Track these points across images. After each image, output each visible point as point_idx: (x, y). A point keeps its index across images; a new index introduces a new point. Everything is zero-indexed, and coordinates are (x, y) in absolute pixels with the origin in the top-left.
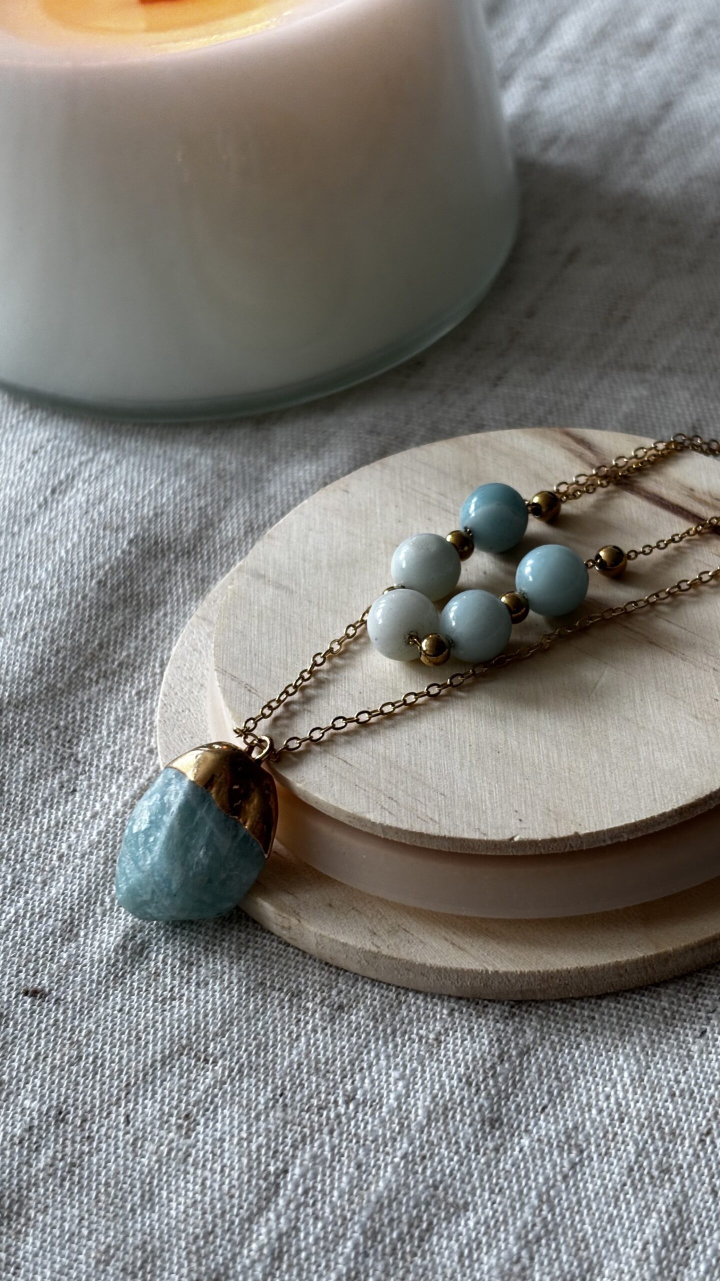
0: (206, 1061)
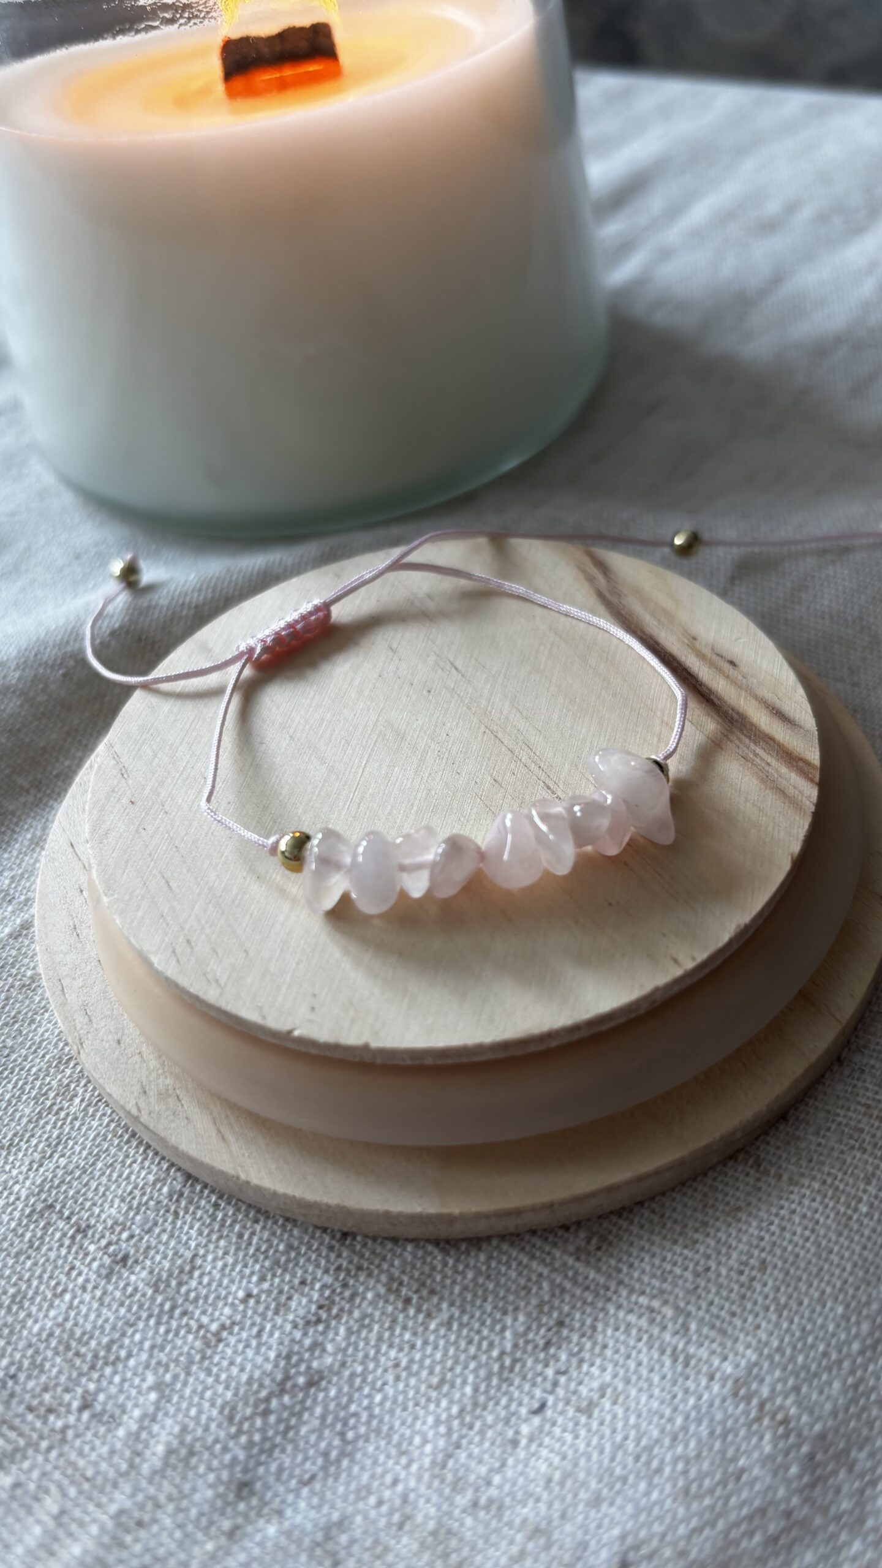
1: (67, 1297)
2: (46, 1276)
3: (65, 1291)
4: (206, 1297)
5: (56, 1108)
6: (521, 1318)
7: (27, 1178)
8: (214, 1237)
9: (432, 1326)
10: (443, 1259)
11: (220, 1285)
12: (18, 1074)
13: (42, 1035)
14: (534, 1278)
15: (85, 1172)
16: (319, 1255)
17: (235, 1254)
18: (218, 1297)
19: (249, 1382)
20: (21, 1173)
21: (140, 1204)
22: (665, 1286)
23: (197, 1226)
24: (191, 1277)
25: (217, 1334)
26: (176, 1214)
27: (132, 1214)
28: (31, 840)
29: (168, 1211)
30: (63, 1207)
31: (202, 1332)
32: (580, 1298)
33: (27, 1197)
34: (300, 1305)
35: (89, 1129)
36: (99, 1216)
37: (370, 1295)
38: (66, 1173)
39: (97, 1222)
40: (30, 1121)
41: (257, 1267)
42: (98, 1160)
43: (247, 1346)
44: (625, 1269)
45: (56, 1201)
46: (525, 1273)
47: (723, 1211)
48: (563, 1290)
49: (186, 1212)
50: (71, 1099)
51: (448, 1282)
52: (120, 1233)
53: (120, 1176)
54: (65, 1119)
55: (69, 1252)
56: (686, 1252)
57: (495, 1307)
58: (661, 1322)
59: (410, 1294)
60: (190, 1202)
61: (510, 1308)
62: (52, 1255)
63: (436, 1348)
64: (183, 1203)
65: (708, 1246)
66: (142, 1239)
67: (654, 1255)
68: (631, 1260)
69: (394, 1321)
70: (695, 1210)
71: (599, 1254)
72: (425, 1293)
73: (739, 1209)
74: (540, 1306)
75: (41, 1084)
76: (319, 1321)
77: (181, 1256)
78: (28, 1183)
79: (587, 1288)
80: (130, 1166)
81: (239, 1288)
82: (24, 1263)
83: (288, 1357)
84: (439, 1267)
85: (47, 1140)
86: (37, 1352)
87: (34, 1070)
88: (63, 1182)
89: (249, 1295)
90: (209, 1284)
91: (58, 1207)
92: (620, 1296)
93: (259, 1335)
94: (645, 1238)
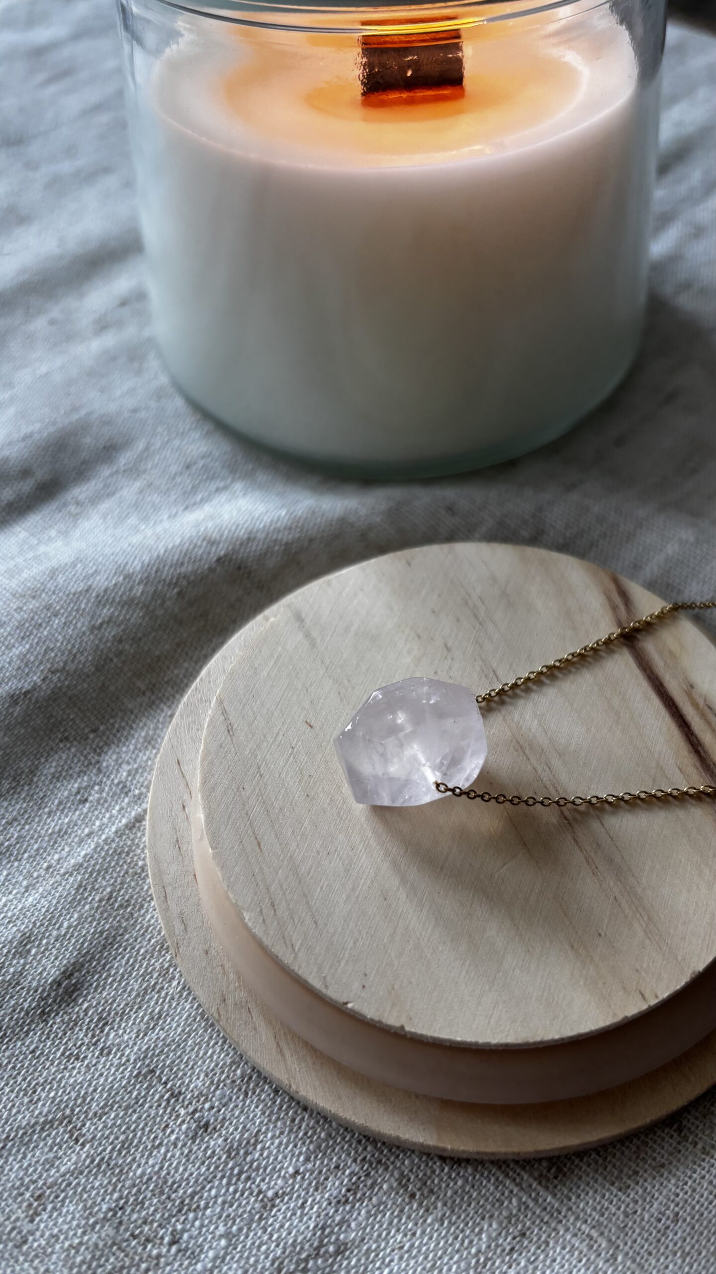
0: (77, 1141)
1: (163, 1150)
2: (147, 1129)
3: (161, 1144)
4: (265, 1169)
5: (158, 987)
6: (495, 1225)
7: (135, 1044)
8: (274, 1118)
9: (429, 1221)
10: (441, 1165)
11: (276, 1159)
12: (130, 952)
13: (149, 921)
14: (507, 1194)
15: (179, 1046)
16: (350, 1146)
17: (288, 1135)
18: (274, 1169)
19: (294, 1244)
20: (131, 1038)
21: (219, 1080)
22: (602, 1219)
23: (260, 1107)
24: (255, 1149)
25: (272, 1200)
26: (246, 1094)
27: (213, 1089)
28: (145, 737)
29: (240, 1090)
30: (162, 1072)
31: (261, 1197)
32: (539, 1216)
33: (135, 1060)
34: (334, 1187)
35: (183, 1009)
36: (188, 1084)
37: (385, 1187)
38: (164, 1044)
39: (187, 1090)
40: (138, 995)
41: (304, 1149)
42: (189, 1037)
43: (294, 1214)
44: (574, 1199)
45: (157, 1067)
46: (500, 1188)
47: (650, 1165)
48: (527, 1207)
49: (254, 1093)
50: (170, 981)
51: (444, 1185)
52: (204, 1103)
53: (205, 1054)
54: (165, 998)
55: (165, 1112)
56: (620, 1194)
57: (476, 1213)
58: (597, 1250)
59: (415, 1190)
60: (257, 1085)
61: (487, 1216)
62: (153, 1112)
63: (431, 1238)
64: (252, 1085)
65: (637, 1193)
66: (219, 1111)
67: (596, 1191)
68: (579, 1191)
69: (402, 1211)
70: (630, 1160)
71: (556, 1182)
72: (426, 1193)
73: (663, 1166)
74: (509, 1218)
75: (148, 964)
76: (347, 1201)
77: (248, 1130)
78: (136, 1048)
79: (545, 1209)
80: (213, 1046)
81: (290, 1164)
82: (131, 1115)
83: (323, 1229)
84: (437, 1172)
85: (151, 1013)
86: (139, 1191)
87: (142, 951)
88: (162, 1051)
89: (297, 1172)
90: (268, 1157)
91: (158, 1073)
92: (568, 1221)
93: (303, 1206)
94: (591, 1175)
